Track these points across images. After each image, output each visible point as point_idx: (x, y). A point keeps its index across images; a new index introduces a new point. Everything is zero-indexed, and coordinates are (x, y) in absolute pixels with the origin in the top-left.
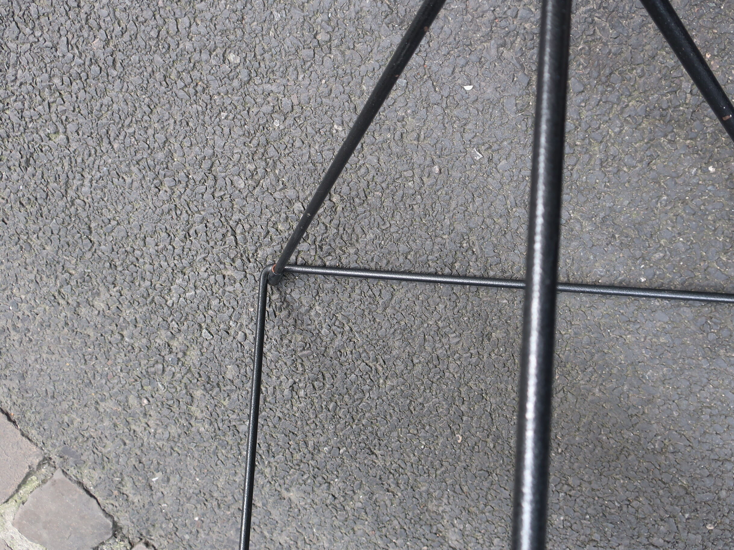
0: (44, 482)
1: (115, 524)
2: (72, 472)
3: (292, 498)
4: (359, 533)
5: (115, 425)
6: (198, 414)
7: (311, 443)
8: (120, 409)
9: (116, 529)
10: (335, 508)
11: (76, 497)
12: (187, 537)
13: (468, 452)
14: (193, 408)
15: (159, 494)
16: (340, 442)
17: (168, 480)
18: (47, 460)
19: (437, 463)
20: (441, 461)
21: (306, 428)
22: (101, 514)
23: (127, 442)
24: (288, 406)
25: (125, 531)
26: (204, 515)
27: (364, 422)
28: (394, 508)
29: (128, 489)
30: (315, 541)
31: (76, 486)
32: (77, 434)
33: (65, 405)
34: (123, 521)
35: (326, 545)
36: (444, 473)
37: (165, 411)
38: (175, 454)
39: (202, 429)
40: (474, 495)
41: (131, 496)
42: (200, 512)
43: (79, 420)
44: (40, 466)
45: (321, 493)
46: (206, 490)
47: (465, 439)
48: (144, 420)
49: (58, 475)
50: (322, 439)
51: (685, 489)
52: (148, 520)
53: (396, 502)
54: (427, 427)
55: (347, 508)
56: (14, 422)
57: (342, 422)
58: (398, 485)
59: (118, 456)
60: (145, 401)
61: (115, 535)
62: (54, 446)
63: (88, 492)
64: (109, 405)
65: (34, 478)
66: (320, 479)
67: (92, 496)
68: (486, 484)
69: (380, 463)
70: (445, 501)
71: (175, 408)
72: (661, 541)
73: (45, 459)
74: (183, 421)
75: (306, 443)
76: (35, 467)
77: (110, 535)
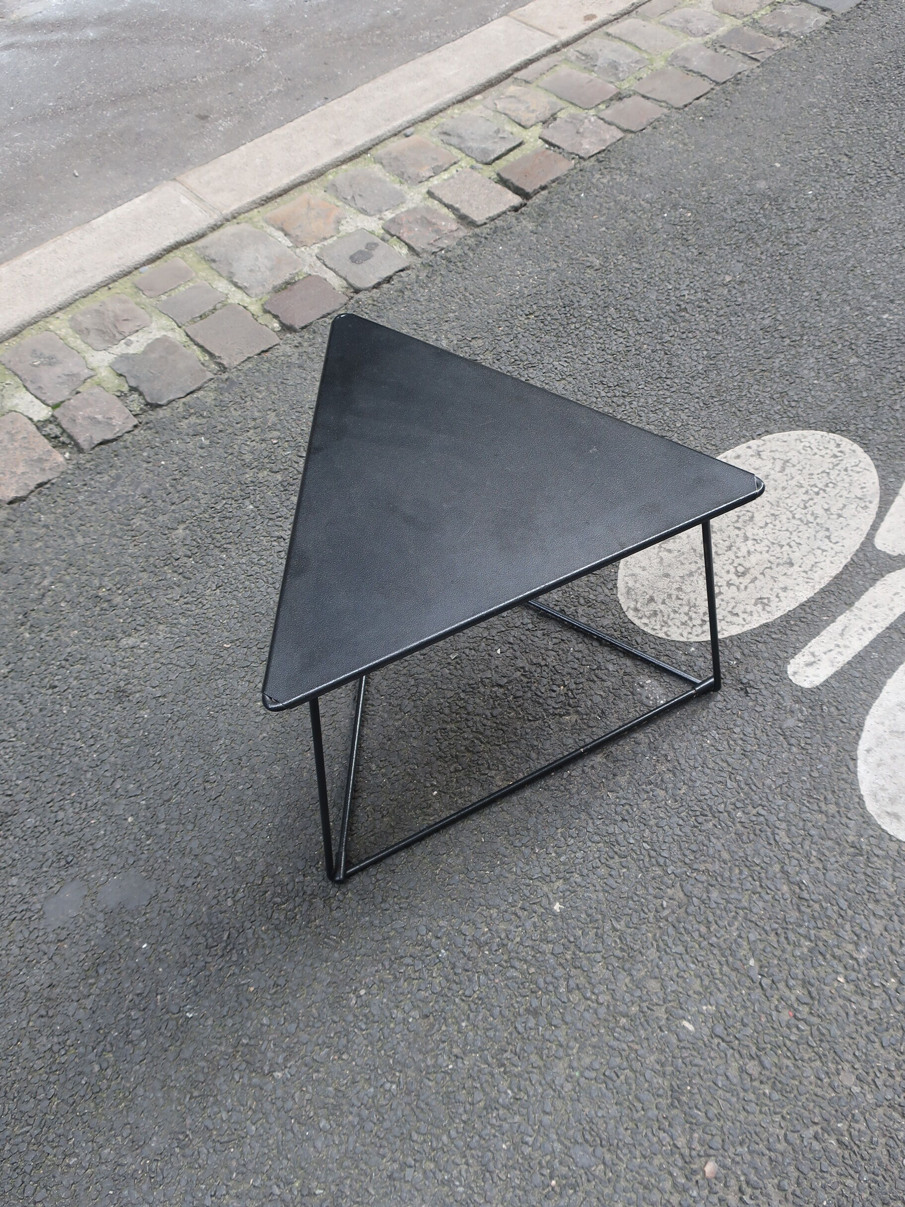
0: (203, 364)
1: (161, 406)
2: (213, 385)
3: (177, 531)
4: (141, 575)
5: (254, 419)
6: (260, 475)
7: (229, 546)
8: (269, 424)
9: (155, 406)
10: (168, 559)
11: (189, 383)
12: (145, 454)
13: (215, 651)
14: (265, 473)
15: (188, 440)
16: (230, 566)
17: (202, 448)
18: (224, 369)
19: (205, 630)
20: (207, 633)
21: (244, 544)
22: (171, 398)
23: (239, 425)
24: (265, 534)
25: (150, 412)
26: (166, 468)
27: (247, 583)
28: (163, 600)
29: (193, 419)
30: (135, 543)
31: (199, 385)
32: (249, 393)
33: (275, 390)
34: (161, 413)
35: (130, 551)
36: (196, 635)
37: (265, 453)
38: (226, 455)
39: (248, 476)
40: (173, 655)
41: (187, 421)
42: (170, 466)
43: (260, 397)
44: (219, 364)
45: (182, 551)
46: (190, 472)
47: (227, 649)
48: (257, 439)
49: (210, 375)
50: (233, 554)
51: (169, 800)
52: (164, 429)
53: (170, 602)
54: (239, 625)
55: (166, 568)
56: (259, 354)
57: (248, 568)
58: (186, 603)
59: (226, 417)
60: (275, 441)
61: (147, 404)
62: (238, 376)
63: (192, 392)
64: (272, 417)
65: (207, 358)
66: (196, 550)
67: (188, 394)
68: (183, 664)
69: (208, 592)
70: (169, 635)
71: (266, 460)
72: (118, 786)
73: (225, 368)
74: (256, 464)
75: (230, 543)
76: (219, 360)
77: (149, 401)
